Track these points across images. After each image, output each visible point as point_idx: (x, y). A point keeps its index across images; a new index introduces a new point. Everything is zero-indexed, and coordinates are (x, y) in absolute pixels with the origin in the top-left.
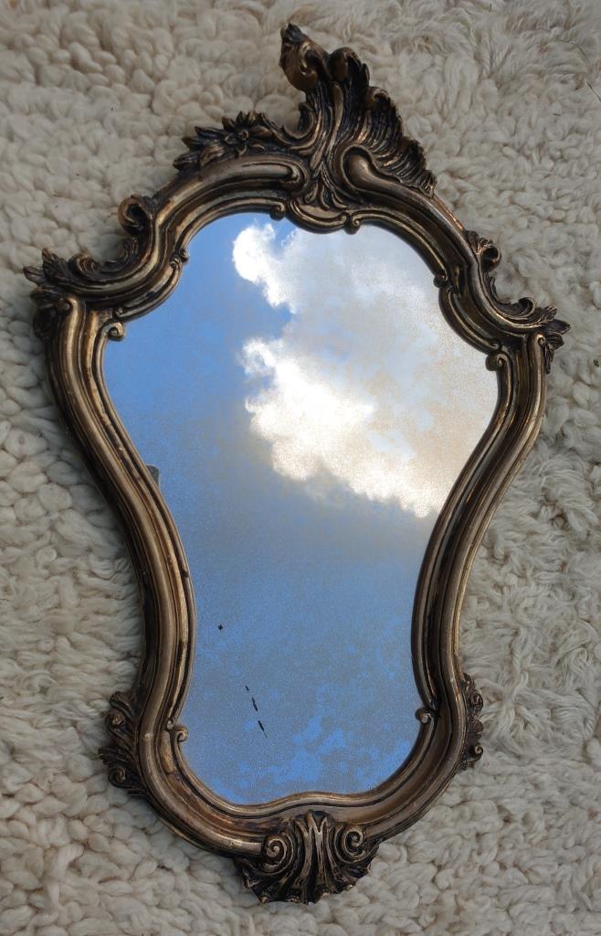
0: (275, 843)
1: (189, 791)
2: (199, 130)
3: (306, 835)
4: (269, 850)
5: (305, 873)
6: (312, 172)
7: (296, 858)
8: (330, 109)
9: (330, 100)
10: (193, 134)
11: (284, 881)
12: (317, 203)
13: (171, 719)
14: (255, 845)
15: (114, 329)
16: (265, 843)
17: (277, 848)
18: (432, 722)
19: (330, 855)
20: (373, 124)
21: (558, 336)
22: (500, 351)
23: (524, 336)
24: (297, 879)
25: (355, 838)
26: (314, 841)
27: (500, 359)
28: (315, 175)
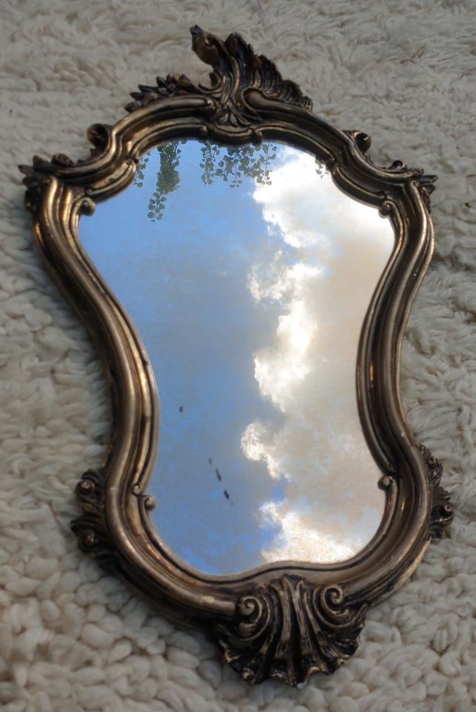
0: (249, 601)
1: (158, 556)
2: (141, 87)
3: (281, 593)
4: (243, 606)
5: (286, 635)
6: (223, 106)
7: (273, 618)
8: (232, 75)
9: (230, 69)
10: (138, 90)
11: (264, 649)
12: (229, 123)
13: (138, 484)
14: (228, 605)
15: (85, 201)
16: (239, 602)
17: (252, 606)
18: (394, 484)
19: (311, 616)
20: (261, 78)
21: (429, 182)
22: (386, 199)
23: (402, 185)
24: (279, 644)
25: (334, 594)
26: (291, 599)
27: (388, 204)
28: (225, 108)
